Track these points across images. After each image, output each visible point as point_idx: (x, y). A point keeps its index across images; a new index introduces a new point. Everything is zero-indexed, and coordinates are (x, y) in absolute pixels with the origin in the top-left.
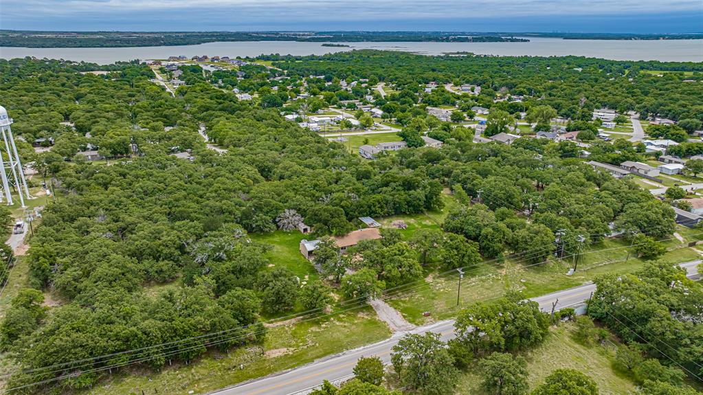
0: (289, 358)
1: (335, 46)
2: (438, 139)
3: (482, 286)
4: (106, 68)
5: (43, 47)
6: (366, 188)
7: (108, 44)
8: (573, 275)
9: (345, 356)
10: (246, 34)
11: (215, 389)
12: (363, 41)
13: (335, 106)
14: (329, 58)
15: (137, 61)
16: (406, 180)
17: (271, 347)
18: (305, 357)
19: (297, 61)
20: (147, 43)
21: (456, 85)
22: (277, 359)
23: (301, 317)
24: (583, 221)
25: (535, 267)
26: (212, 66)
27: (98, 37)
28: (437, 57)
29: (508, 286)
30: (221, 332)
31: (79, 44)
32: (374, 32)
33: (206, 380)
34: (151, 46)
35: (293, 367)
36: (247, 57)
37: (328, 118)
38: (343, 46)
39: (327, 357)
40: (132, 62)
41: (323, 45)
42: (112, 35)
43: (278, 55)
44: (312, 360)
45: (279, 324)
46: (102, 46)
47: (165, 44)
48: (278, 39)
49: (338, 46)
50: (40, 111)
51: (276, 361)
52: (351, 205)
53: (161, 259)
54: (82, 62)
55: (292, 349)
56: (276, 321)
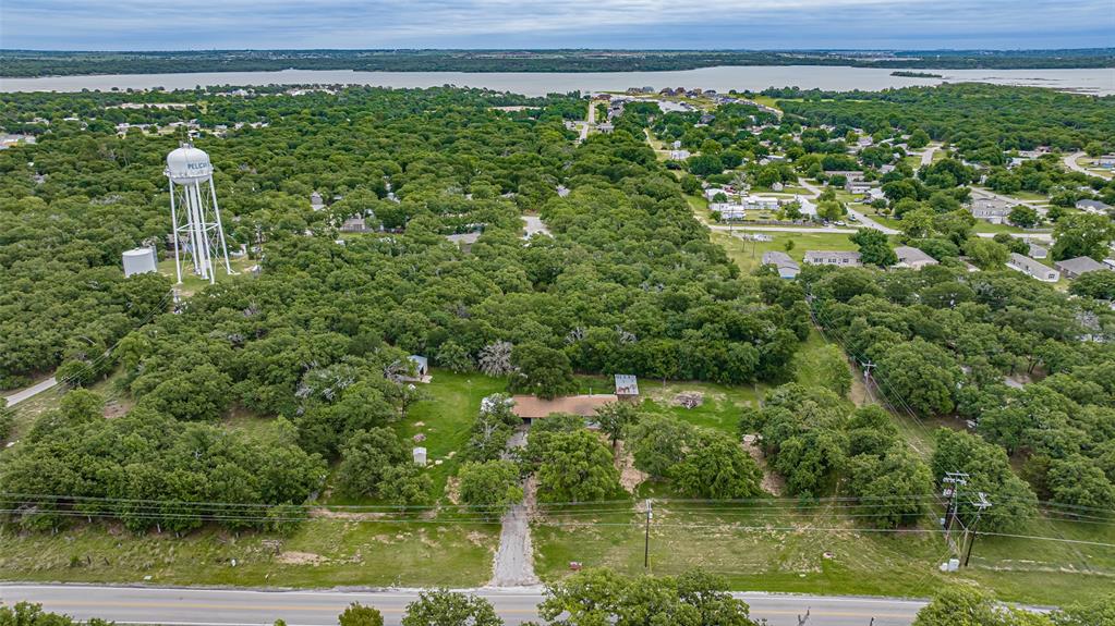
0: (310, 572)
1: (915, 75)
2: (933, 256)
3: (729, 546)
4: (532, 102)
5: (481, 71)
6: (663, 326)
7: (561, 68)
8: (954, 573)
9: (383, 595)
10: (773, 53)
11: (177, 583)
12: (975, 68)
13: (814, 179)
14: (887, 96)
15: (577, 94)
16: (735, 322)
17: (298, 547)
18: (330, 578)
19: (823, 100)
20: (615, 66)
21: (1093, 154)
22: (289, 567)
23: (382, 514)
24: (1056, 466)
25: (879, 536)
26: (682, 104)
27: (556, 57)
28: (1104, 99)
29: (784, 558)
30: (224, 504)
31: (525, 67)
32: (1009, 52)
33: (176, 568)
34: (619, 71)
35: (296, 587)
36: (747, 92)
37: (775, 199)
38: (929, 76)
39: (359, 588)
40: (570, 95)
41: (895, 74)
42: (576, 55)
43: (796, 88)
44: (331, 585)
45: (345, 515)
46: (553, 71)
47: (640, 69)
48: (822, 63)
49: (921, 75)
50: (382, 158)
51: (285, 570)
52: (614, 351)
53: (266, 382)
54: (508, 92)
55: (323, 559)
56: (342, 510)
